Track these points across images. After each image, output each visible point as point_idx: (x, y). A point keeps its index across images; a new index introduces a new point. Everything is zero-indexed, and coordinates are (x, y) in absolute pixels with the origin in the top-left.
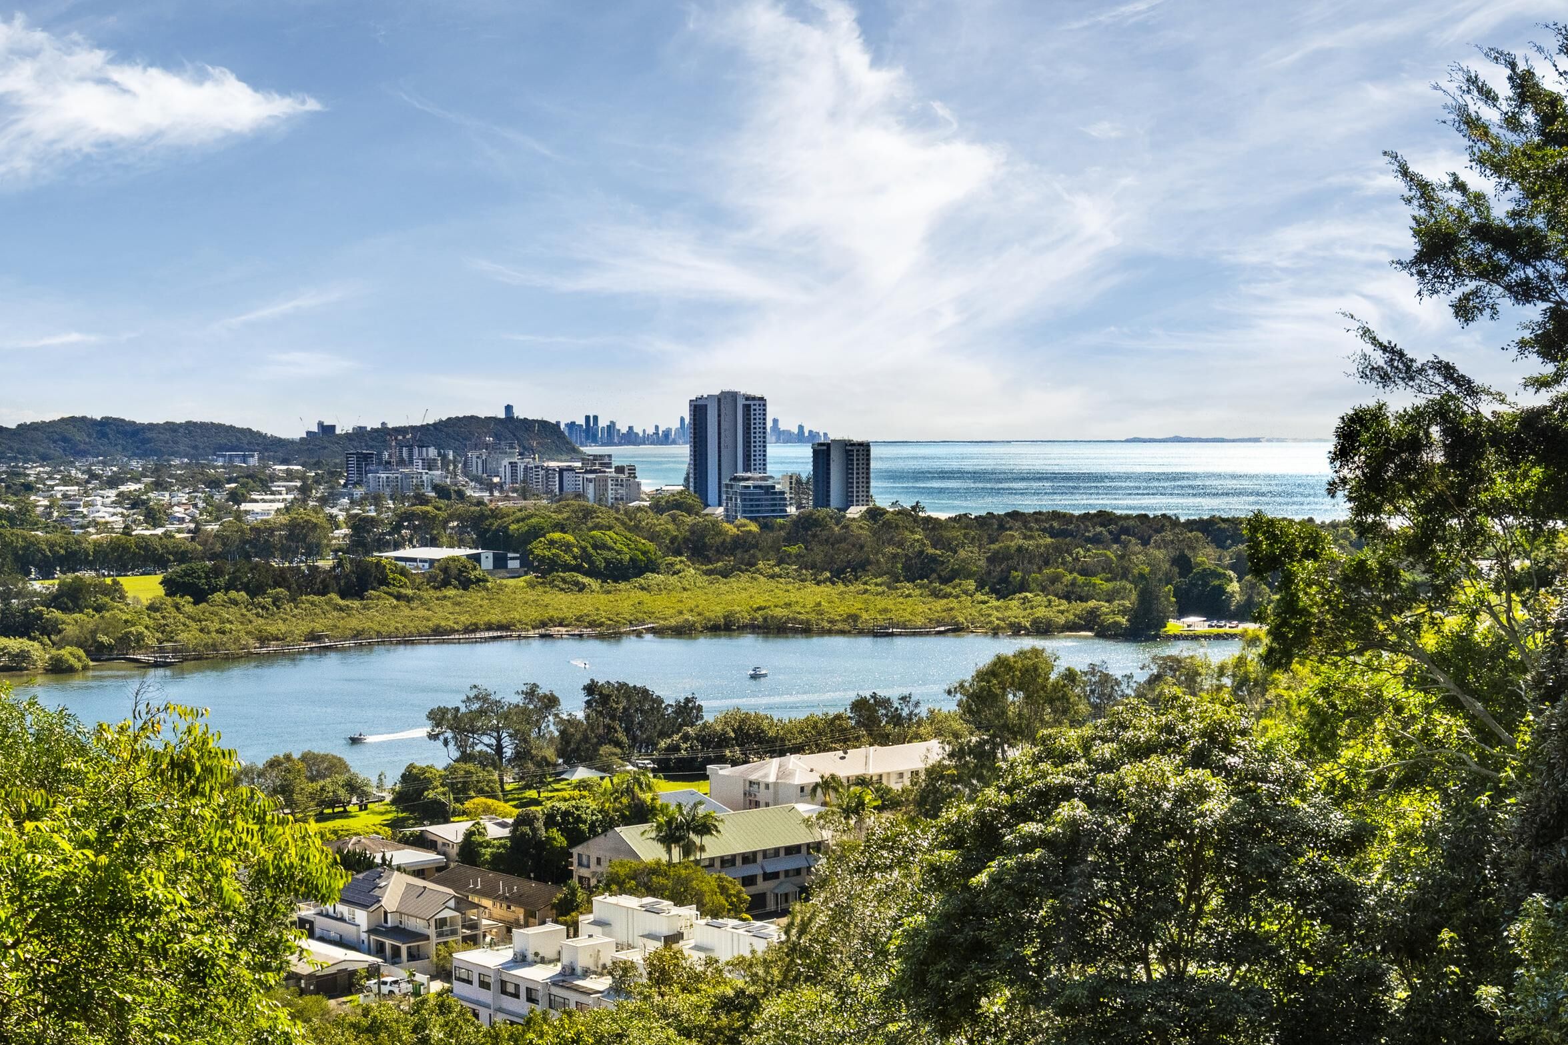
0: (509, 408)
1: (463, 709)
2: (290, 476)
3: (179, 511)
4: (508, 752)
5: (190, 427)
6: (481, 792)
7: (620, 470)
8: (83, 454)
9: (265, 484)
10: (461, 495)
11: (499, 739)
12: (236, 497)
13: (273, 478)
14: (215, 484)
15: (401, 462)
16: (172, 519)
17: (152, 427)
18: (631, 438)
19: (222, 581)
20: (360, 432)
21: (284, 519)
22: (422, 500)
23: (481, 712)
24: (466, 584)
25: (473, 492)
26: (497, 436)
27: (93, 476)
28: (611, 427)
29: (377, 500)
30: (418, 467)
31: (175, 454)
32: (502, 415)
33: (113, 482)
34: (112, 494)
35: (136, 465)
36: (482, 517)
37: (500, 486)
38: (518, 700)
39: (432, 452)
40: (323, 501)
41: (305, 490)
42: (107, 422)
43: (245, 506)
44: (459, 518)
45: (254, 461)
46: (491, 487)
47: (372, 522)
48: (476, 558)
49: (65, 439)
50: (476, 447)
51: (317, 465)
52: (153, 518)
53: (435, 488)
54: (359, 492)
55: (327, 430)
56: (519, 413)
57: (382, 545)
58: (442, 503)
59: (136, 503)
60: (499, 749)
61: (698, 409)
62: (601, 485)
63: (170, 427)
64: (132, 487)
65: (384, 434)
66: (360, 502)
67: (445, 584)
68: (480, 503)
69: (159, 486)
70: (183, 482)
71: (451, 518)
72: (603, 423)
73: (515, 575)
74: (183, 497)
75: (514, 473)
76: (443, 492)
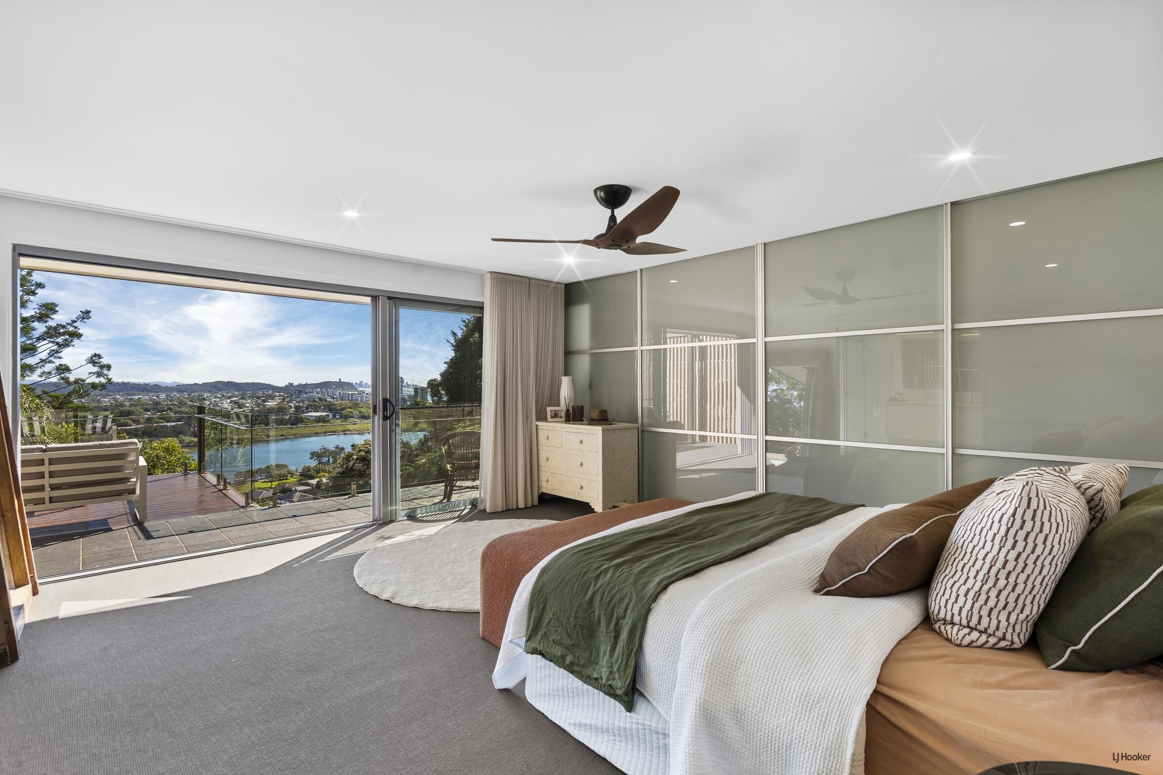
0: (340, 379)
1: (319, 452)
2: (280, 396)
3: (247, 405)
4: (331, 462)
5: (253, 384)
6: (323, 472)
8: (221, 390)
9: (273, 398)
10: (325, 400)
11: (329, 459)
12: (264, 401)
13: (275, 396)
14: (259, 398)
15: (311, 392)
16: (245, 407)
17: (242, 384)
19: (258, 422)
20: (300, 385)
21: (276, 406)
22: (315, 401)
23: (324, 452)
24: (325, 422)
25: (329, 399)
26: (337, 386)
27: (223, 396)
28: (366, 384)
29: (303, 401)
30: (315, 394)
31: (248, 391)
32: (338, 381)
33: (229, 398)
34: (229, 401)
35: (236, 393)
36: (330, 405)
37: (336, 398)
38: (334, 449)
39: (319, 390)
40: (288, 402)
41: (284, 399)
42: (228, 382)
43: (266, 404)
44: (324, 406)
45: (270, 392)
46: (333, 398)
47: (301, 407)
48: (328, 415)
49: (216, 387)
50: (330, 388)
51: (288, 393)
52: (240, 407)
53: (319, 398)
54: (298, 400)
55: (291, 384)
56: (342, 380)
57: (303, 412)
58: (320, 402)
59: (235, 403)
60: (329, 461)
62: (362, 398)
63: (247, 384)
64: (235, 399)
65: (306, 385)
66: (299, 402)
67: (319, 422)
68: (330, 402)
69: (242, 398)
70: (250, 398)
71: (322, 406)
72: (364, 383)
73: (338, 419)
74: (249, 401)
75: (340, 395)
76: (321, 399)
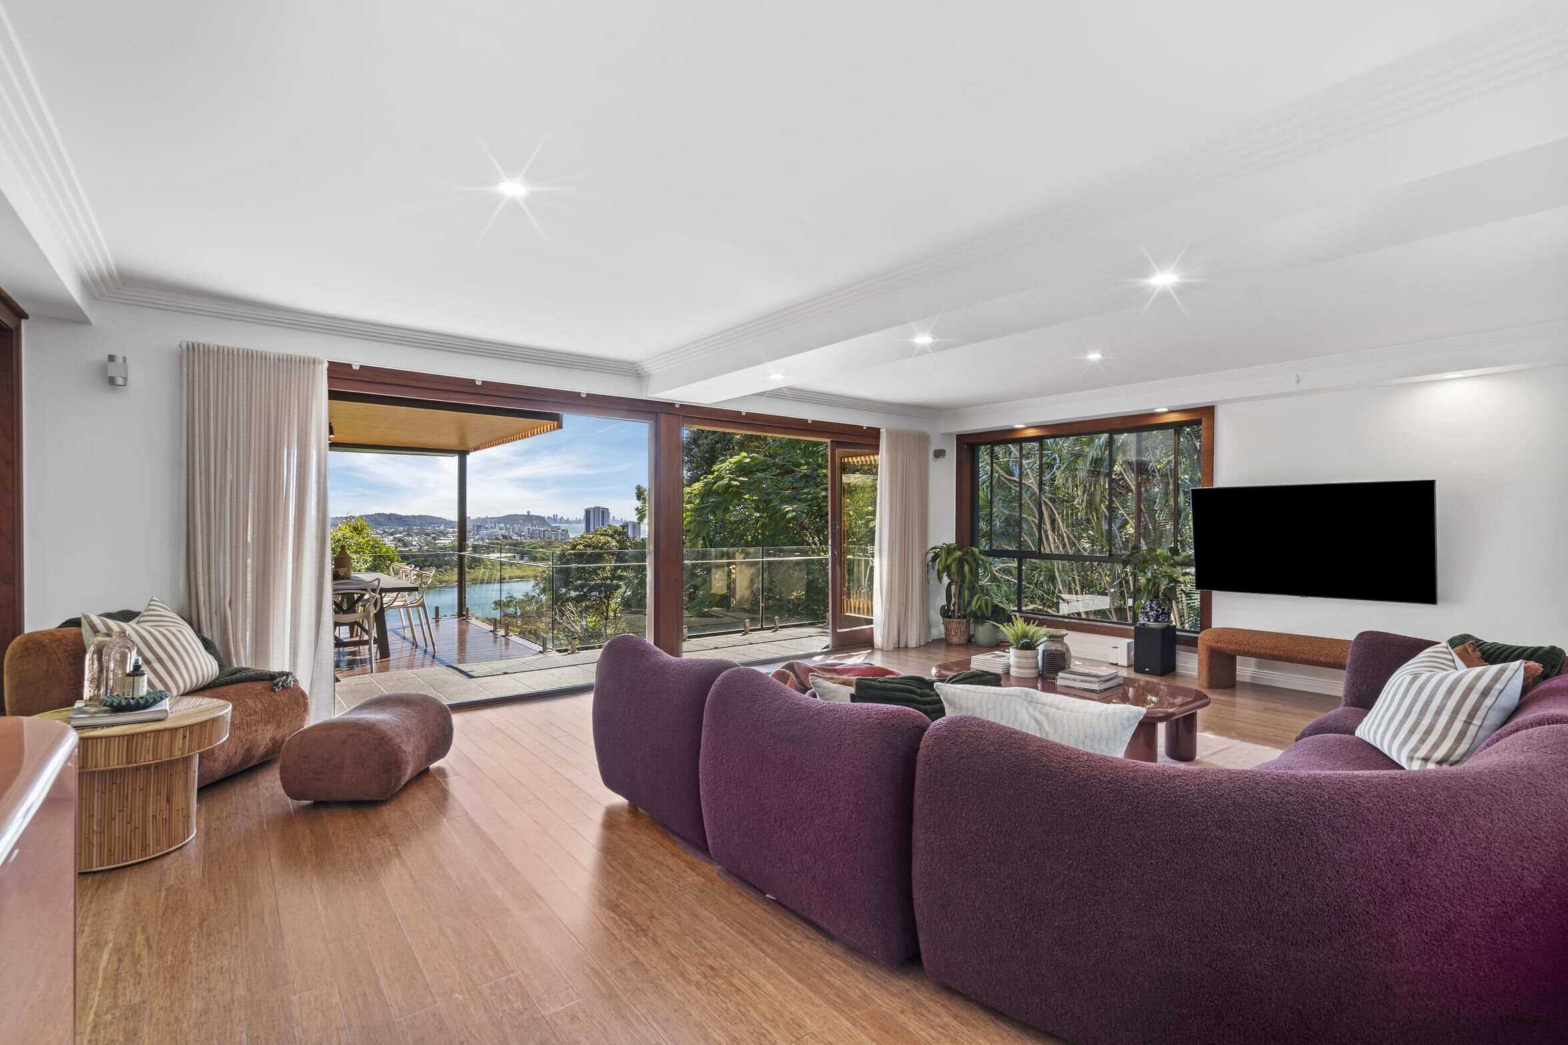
0: (528, 512)
1: (504, 601)
3: (414, 543)
4: (519, 614)
5: (420, 517)
7: (563, 531)
8: (383, 525)
9: (445, 534)
10: (511, 538)
12: (434, 539)
13: (448, 533)
14: (428, 534)
15: (492, 528)
16: (412, 545)
17: (407, 517)
18: (568, 521)
19: (428, 564)
20: (479, 519)
21: (451, 545)
22: (497, 539)
23: (510, 602)
25: (515, 537)
26: (524, 521)
27: (385, 532)
28: (562, 518)
29: (483, 539)
30: (497, 529)
31: (415, 525)
32: (526, 514)
33: (392, 534)
34: (392, 538)
35: (401, 529)
36: (517, 545)
37: (524, 536)
38: (522, 598)
39: (502, 525)
42: (391, 515)
43: (437, 541)
44: (509, 545)
45: (443, 527)
46: (521, 536)
49: (376, 520)
50: (517, 523)
52: (406, 545)
53: (502, 536)
54: (477, 537)
56: (532, 514)
58: (504, 540)
59: (400, 540)
60: (516, 613)
61: (588, 512)
62: (557, 535)
63: (414, 517)
64: (399, 535)
65: (486, 519)
66: (477, 540)
68: (517, 541)
69: (408, 535)
70: (417, 534)
71: (507, 545)
72: (559, 517)
74: (417, 539)
75: (529, 532)
76: (505, 537)
